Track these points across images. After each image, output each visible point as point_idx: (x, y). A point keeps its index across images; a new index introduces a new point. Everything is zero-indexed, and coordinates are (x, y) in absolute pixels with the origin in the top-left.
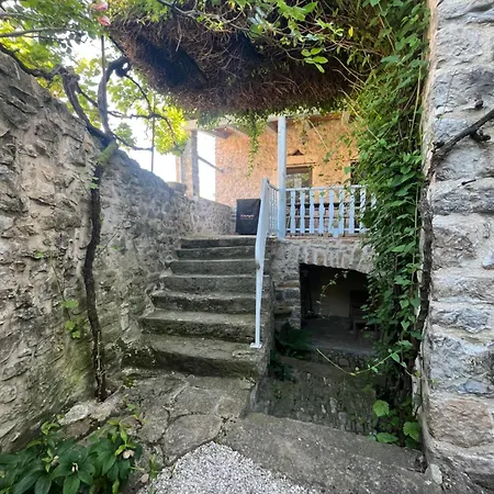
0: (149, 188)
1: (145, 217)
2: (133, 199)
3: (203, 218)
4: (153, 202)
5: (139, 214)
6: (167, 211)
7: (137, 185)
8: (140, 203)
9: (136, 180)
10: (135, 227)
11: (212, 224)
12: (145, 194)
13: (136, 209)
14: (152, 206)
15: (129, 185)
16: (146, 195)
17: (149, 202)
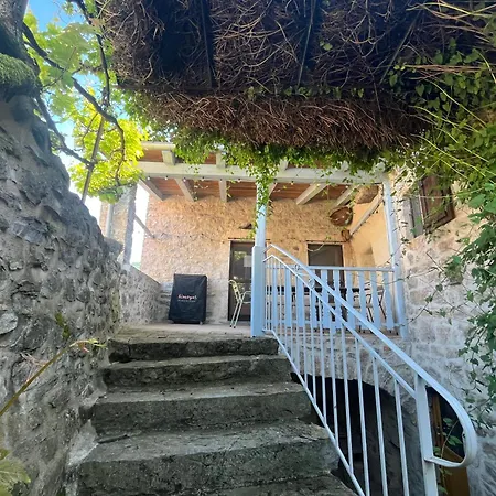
0: (79, 233)
1: (58, 297)
2: (40, 250)
3: (133, 298)
4: (79, 264)
5: (44, 291)
6: (95, 285)
7: (57, 217)
8: (53, 262)
9: (57, 206)
10: (27, 328)
11: (142, 309)
12: (68, 243)
13: (41, 276)
14: (73, 274)
15: (37, 212)
16: (69, 246)
17: (70, 263)
